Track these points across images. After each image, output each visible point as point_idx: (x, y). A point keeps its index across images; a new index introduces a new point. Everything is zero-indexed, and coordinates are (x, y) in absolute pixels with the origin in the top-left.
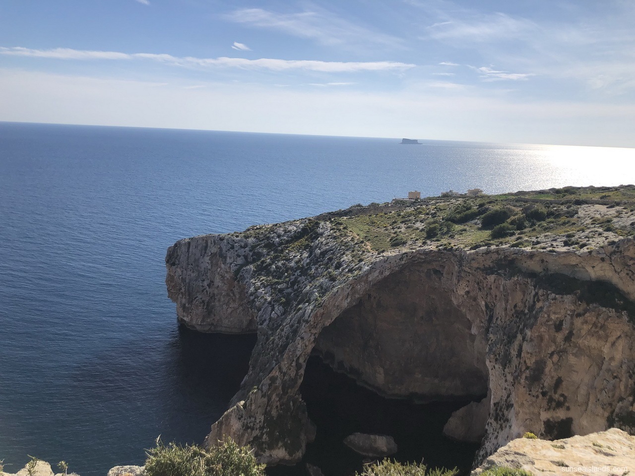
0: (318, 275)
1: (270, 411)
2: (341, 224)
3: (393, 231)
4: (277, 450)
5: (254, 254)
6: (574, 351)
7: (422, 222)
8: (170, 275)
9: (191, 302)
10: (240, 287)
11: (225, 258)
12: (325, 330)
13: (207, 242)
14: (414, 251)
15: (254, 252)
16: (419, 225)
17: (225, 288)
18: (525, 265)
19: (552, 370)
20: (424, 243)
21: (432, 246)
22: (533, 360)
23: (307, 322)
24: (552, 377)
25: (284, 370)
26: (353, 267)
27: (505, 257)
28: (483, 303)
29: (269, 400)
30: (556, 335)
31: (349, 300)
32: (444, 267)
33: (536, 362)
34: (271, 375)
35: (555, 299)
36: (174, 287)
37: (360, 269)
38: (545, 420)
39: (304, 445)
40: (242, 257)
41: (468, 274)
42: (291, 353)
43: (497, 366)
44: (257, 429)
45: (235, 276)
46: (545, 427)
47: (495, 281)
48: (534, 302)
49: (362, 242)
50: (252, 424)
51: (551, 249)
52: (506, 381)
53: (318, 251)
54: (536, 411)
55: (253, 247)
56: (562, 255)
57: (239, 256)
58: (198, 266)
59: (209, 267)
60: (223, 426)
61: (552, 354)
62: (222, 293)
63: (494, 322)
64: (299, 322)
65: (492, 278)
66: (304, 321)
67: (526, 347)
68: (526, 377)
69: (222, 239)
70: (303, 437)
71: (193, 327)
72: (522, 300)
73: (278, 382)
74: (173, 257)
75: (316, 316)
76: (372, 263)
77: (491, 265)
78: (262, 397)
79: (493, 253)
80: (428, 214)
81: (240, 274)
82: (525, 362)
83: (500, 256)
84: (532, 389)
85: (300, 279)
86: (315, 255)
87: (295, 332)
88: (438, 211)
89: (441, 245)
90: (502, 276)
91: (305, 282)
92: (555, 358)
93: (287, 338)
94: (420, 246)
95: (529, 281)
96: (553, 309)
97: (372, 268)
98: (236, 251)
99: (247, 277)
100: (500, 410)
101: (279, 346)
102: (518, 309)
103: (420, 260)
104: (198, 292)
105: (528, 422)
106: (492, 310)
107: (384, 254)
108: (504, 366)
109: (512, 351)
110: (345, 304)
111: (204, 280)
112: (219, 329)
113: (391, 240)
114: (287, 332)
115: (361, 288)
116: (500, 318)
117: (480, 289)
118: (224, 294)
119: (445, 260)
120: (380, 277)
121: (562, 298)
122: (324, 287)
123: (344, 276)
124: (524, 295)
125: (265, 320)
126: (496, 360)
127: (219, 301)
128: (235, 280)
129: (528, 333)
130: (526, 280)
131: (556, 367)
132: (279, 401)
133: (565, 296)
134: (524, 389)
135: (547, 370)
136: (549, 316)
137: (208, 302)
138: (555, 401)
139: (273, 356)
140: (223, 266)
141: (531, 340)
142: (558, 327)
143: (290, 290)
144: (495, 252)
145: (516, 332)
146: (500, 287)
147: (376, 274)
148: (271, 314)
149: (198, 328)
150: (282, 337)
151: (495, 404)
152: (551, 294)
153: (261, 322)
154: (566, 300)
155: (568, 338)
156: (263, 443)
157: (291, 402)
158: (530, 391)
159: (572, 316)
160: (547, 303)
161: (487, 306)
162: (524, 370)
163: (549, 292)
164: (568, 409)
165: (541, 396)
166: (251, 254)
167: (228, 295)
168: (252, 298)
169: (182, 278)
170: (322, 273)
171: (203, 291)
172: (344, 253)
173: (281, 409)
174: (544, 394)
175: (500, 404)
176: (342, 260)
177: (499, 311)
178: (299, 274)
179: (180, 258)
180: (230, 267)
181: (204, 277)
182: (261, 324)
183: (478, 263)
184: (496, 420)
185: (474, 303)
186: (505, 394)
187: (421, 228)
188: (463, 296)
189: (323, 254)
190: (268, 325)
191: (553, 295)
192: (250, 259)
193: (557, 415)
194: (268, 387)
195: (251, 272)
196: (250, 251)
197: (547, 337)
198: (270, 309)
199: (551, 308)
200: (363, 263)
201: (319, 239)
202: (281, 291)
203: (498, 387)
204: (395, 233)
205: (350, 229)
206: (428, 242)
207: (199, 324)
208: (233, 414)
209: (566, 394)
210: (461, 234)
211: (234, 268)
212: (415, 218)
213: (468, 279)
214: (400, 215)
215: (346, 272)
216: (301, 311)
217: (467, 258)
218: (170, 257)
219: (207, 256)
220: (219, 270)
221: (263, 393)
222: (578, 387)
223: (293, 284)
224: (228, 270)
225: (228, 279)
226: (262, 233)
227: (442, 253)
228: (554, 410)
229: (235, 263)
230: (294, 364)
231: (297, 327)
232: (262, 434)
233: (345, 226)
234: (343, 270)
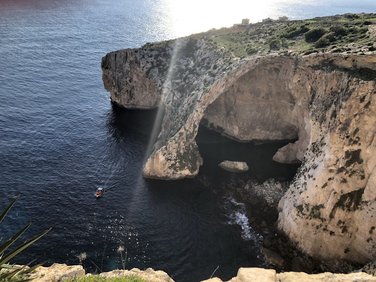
0: (201, 73)
1: (180, 151)
2: (212, 40)
3: (245, 44)
4: (184, 171)
5: (157, 61)
6: (369, 113)
7: (263, 38)
8: (105, 75)
9: (120, 91)
10: (150, 82)
11: (139, 64)
12: (210, 105)
13: (127, 53)
14: (264, 56)
15: (157, 60)
16: (262, 40)
17: (140, 82)
18: (340, 63)
19: (354, 124)
20: (269, 52)
21: (275, 53)
22: (345, 119)
23: (199, 101)
24: (354, 128)
25: (187, 129)
26: (225, 68)
27: (328, 59)
28: (310, 87)
29: (179, 145)
30: (360, 104)
31: (224, 88)
32: (281, 66)
33: (346, 120)
34: (179, 132)
35: (363, 83)
36: (108, 83)
37: (231, 69)
38: (346, 151)
39: (198, 167)
40: (150, 63)
41: (301, 70)
42: (190, 120)
43: (316, 123)
44: (173, 160)
45: (147, 75)
46: (346, 155)
47: (320, 73)
48: (348, 86)
49: (228, 52)
50: (170, 158)
51: (361, 53)
52: (321, 131)
53: (200, 59)
54: (341, 146)
55: (156, 57)
56: (369, 57)
57: (148, 62)
58: (122, 69)
59: (129, 70)
60: (155, 159)
61: (356, 115)
62: (138, 86)
63: (316, 98)
64: (193, 101)
65: (318, 72)
66: (198, 101)
67: (342, 112)
68: (339, 129)
69: (136, 52)
70: (198, 163)
71: (122, 106)
72: (336, 85)
73: (184, 135)
74: (106, 63)
75: (205, 98)
76: (238, 65)
77: (318, 64)
78: (175, 143)
79: (321, 56)
80: (266, 33)
81: (150, 73)
82: (339, 120)
83: (325, 58)
84: (342, 135)
85: (189, 76)
86: (198, 61)
87: (192, 108)
88: (272, 31)
89: (282, 53)
90: (325, 71)
91: (193, 78)
92: (358, 117)
93: (186, 111)
94: (267, 54)
95: (343, 73)
96: (361, 89)
97: (238, 68)
98: (146, 59)
99: (155, 76)
100: (316, 146)
101: (182, 116)
102: (333, 90)
103: (268, 62)
104: (123, 85)
105: (336, 152)
106: (315, 92)
107: (245, 59)
108: (321, 123)
109: (327, 115)
110: (222, 91)
111: (127, 78)
112: (138, 107)
113: (247, 50)
114: (186, 108)
115: (232, 80)
116: (320, 96)
117: (309, 79)
118: (139, 86)
119: (283, 62)
120: (243, 74)
121: (367, 83)
122: (208, 80)
123: (221, 73)
124: (338, 82)
125: (170, 101)
126: (316, 119)
127: (137, 90)
128: (147, 77)
129: (344, 104)
130: (341, 73)
131: (357, 122)
132: (184, 145)
133: (369, 82)
134: (337, 135)
135: (351, 124)
136: (358, 93)
137: (130, 91)
138: (353, 140)
139: (178, 121)
140: (138, 69)
141: (345, 108)
142: (362, 100)
143: (183, 83)
144: (322, 56)
145: (331, 104)
146: (322, 77)
147: (241, 71)
148: (173, 98)
149: (125, 106)
150: (183, 110)
151: (312, 144)
152: (361, 80)
153: (168, 102)
154: (369, 84)
155: (366, 106)
156: (177, 167)
157: (191, 146)
158: (340, 136)
159: (371, 93)
160: (358, 86)
161: (312, 88)
162: (338, 125)
163: (360, 79)
164: (360, 144)
165: (346, 138)
166: (155, 61)
167: (142, 87)
168: (160, 88)
169: (113, 77)
170: (204, 72)
171: (126, 84)
172: (217, 59)
173: (186, 149)
174: (347, 137)
175: (316, 144)
176: (217, 63)
177: (320, 92)
178: (188, 73)
179: (111, 64)
180: (143, 69)
181: (127, 76)
182: (168, 104)
183: (310, 63)
184: (313, 151)
185: (302, 87)
186: (320, 138)
187: (264, 42)
188: (296, 84)
189: (203, 60)
190: (172, 104)
191: (363, 81)
192: (155, 64)
193: (353, 148)
194: (178, 138)
195: (157, 72)
196: (155, 59)
197: (354, 106)
198: (172, 95)
199: (360, 89)
200: (232, 65)
201: (199, 50)
202: (178, 84)
203: (316, 134)
204: (248, 46)
205: (218, 44)
206: (272, 51)
207: (126, 104)
208: (160, 153)
209: (360, 137)
210: (292, 45)
211: (145, 70)
212: (258, 36)
213: (300, 73)
214: (248, 34)
215: (221, 71)
216: (194, 96)
217: (302, 60)
218: (104, 64)
219: (128, 63)
220: (135, 71)
221: (176, 141)
222: (367, 133)
223: (185, 79)
224: (142, 72)
225: (141, 77)
226: (161, 47)
227: (282, 57)
228: (352, 145)
229: (146, 67)
230: (192, 125)
231: (192, 105)
232: (176, 163)
233: (214, 42)
234: (219, 70)
